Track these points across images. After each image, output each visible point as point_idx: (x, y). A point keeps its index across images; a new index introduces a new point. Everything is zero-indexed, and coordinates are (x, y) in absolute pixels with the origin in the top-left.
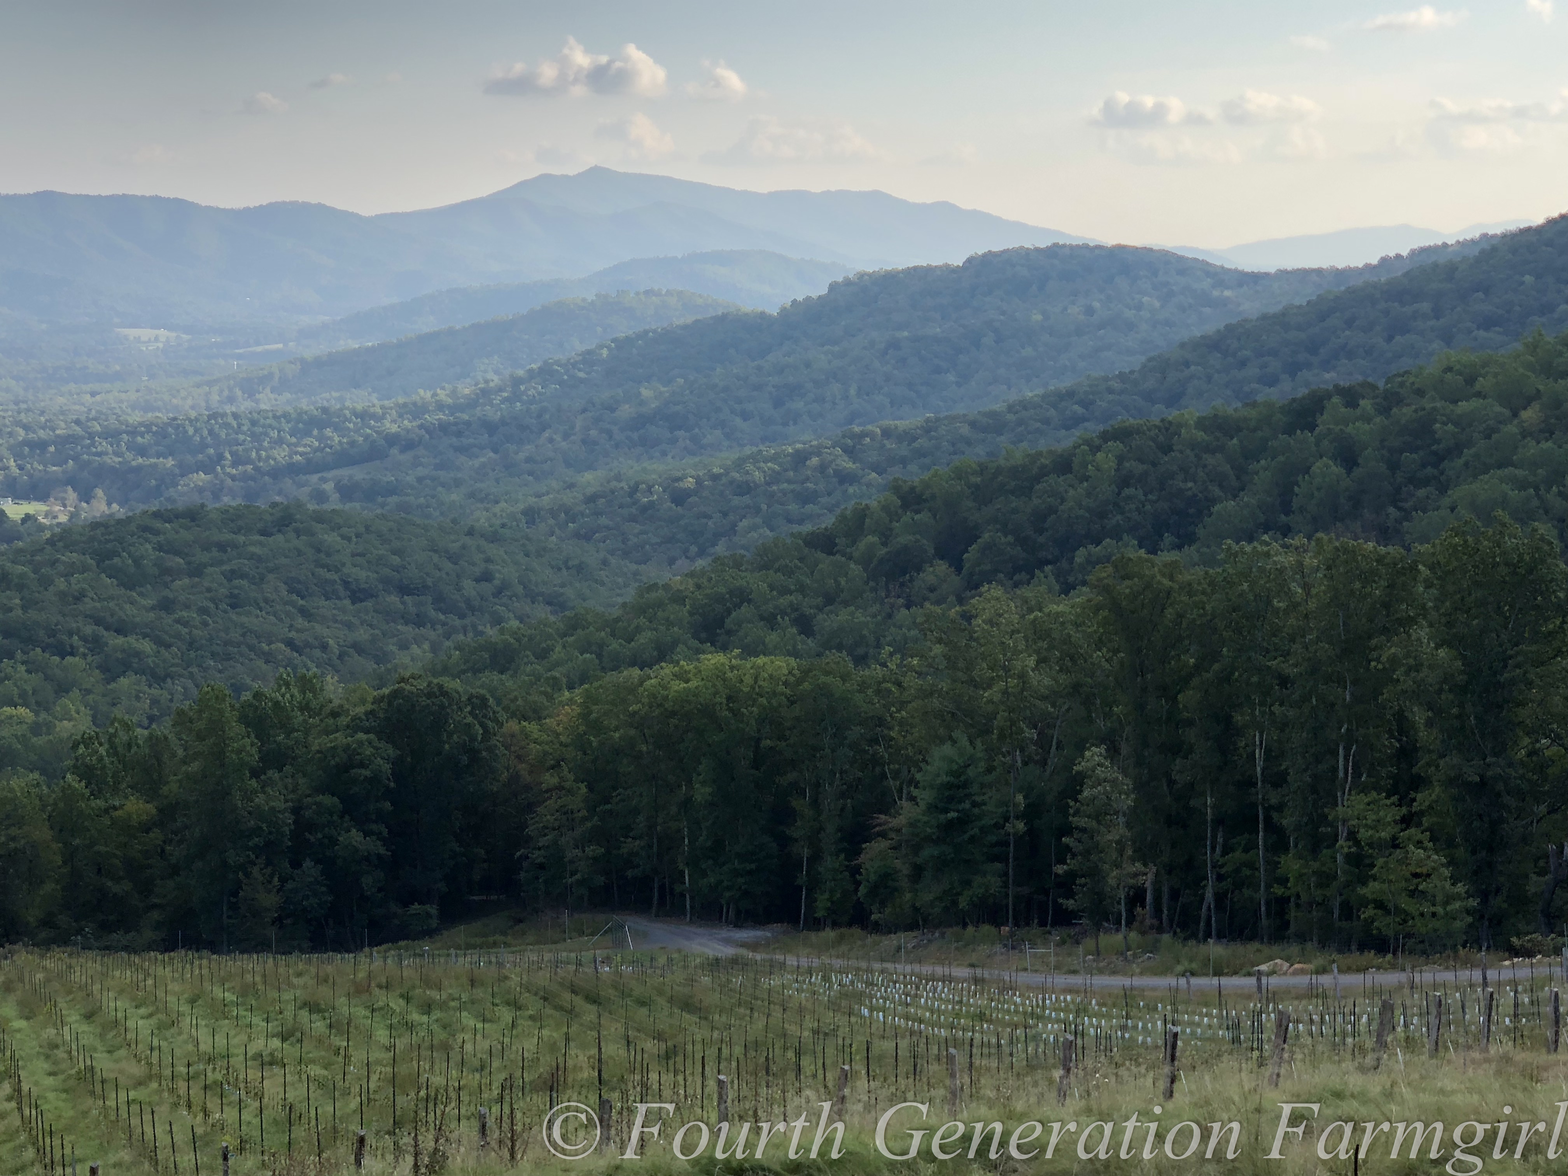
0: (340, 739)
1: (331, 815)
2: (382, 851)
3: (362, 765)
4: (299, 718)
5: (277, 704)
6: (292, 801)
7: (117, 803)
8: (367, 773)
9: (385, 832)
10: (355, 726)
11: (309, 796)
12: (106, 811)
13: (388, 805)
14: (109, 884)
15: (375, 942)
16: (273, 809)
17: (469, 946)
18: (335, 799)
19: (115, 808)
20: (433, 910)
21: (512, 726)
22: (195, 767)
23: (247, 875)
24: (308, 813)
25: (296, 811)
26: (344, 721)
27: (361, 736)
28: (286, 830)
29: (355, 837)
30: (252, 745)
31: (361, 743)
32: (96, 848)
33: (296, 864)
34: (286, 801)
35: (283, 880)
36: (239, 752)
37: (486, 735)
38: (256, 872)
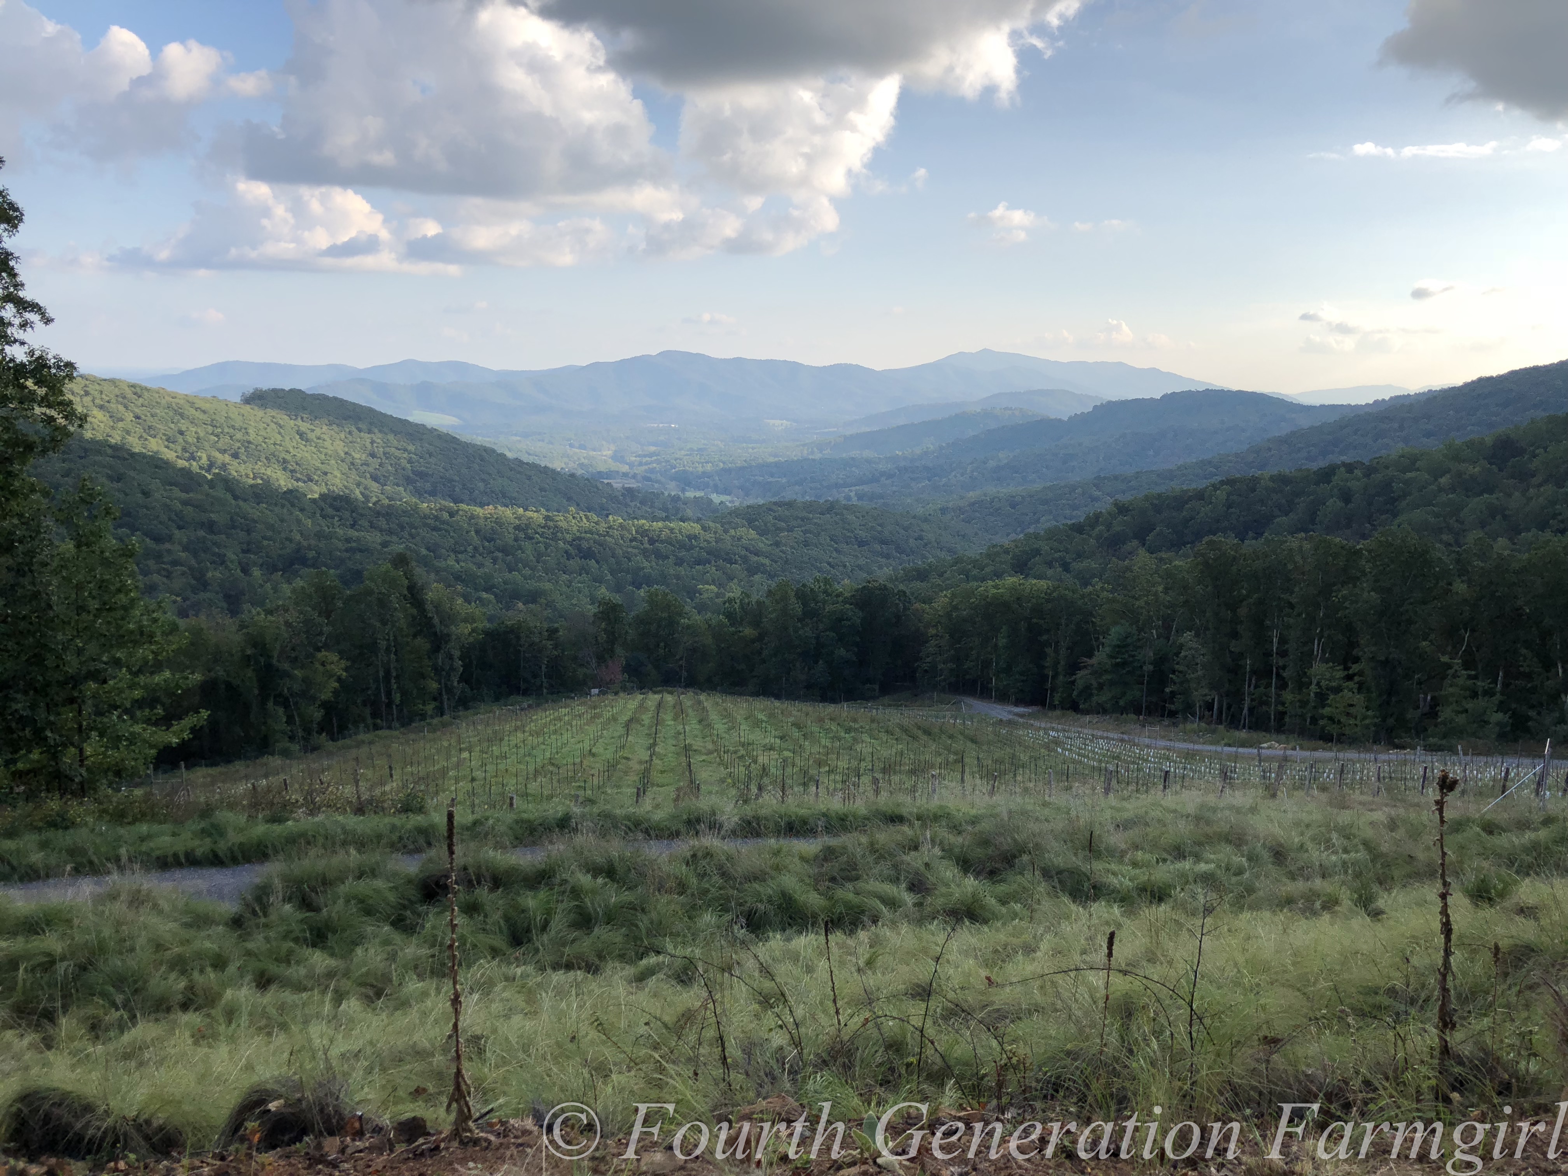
0: (839, 607)
1: (832, 641)
2: (854, 659)
3: (847, 619)
4: (822, 596)
5: (812, 590)
6: (816, 633)
7: (741, 629)
8: (849, 623)
9: (856, 650)
10: (846, 601)
11: (823, 632)
12: (737, 633)
13: (858, 639)
14: (736, 665)
15: (847, 700)
16: (807, 636)
17: (890, 705)
18: (835, 634)
19: (740, 631)
20: (877, 687)
21: (917, 605)
22: (773, 616)
23: (794, 665)
24: (822, 639)
25: (817, 638)
26: (841, 599)
27: (847, 606)
28: (812, 646)
29: (842, 652)
30: (799, 607)
31: (847, 609)
32: (731, 649)
33: (816, 662)
34: (813, 634)
35: (809, 669)
36: (793, 610)
37: (905, 609)
38: (798, 664)
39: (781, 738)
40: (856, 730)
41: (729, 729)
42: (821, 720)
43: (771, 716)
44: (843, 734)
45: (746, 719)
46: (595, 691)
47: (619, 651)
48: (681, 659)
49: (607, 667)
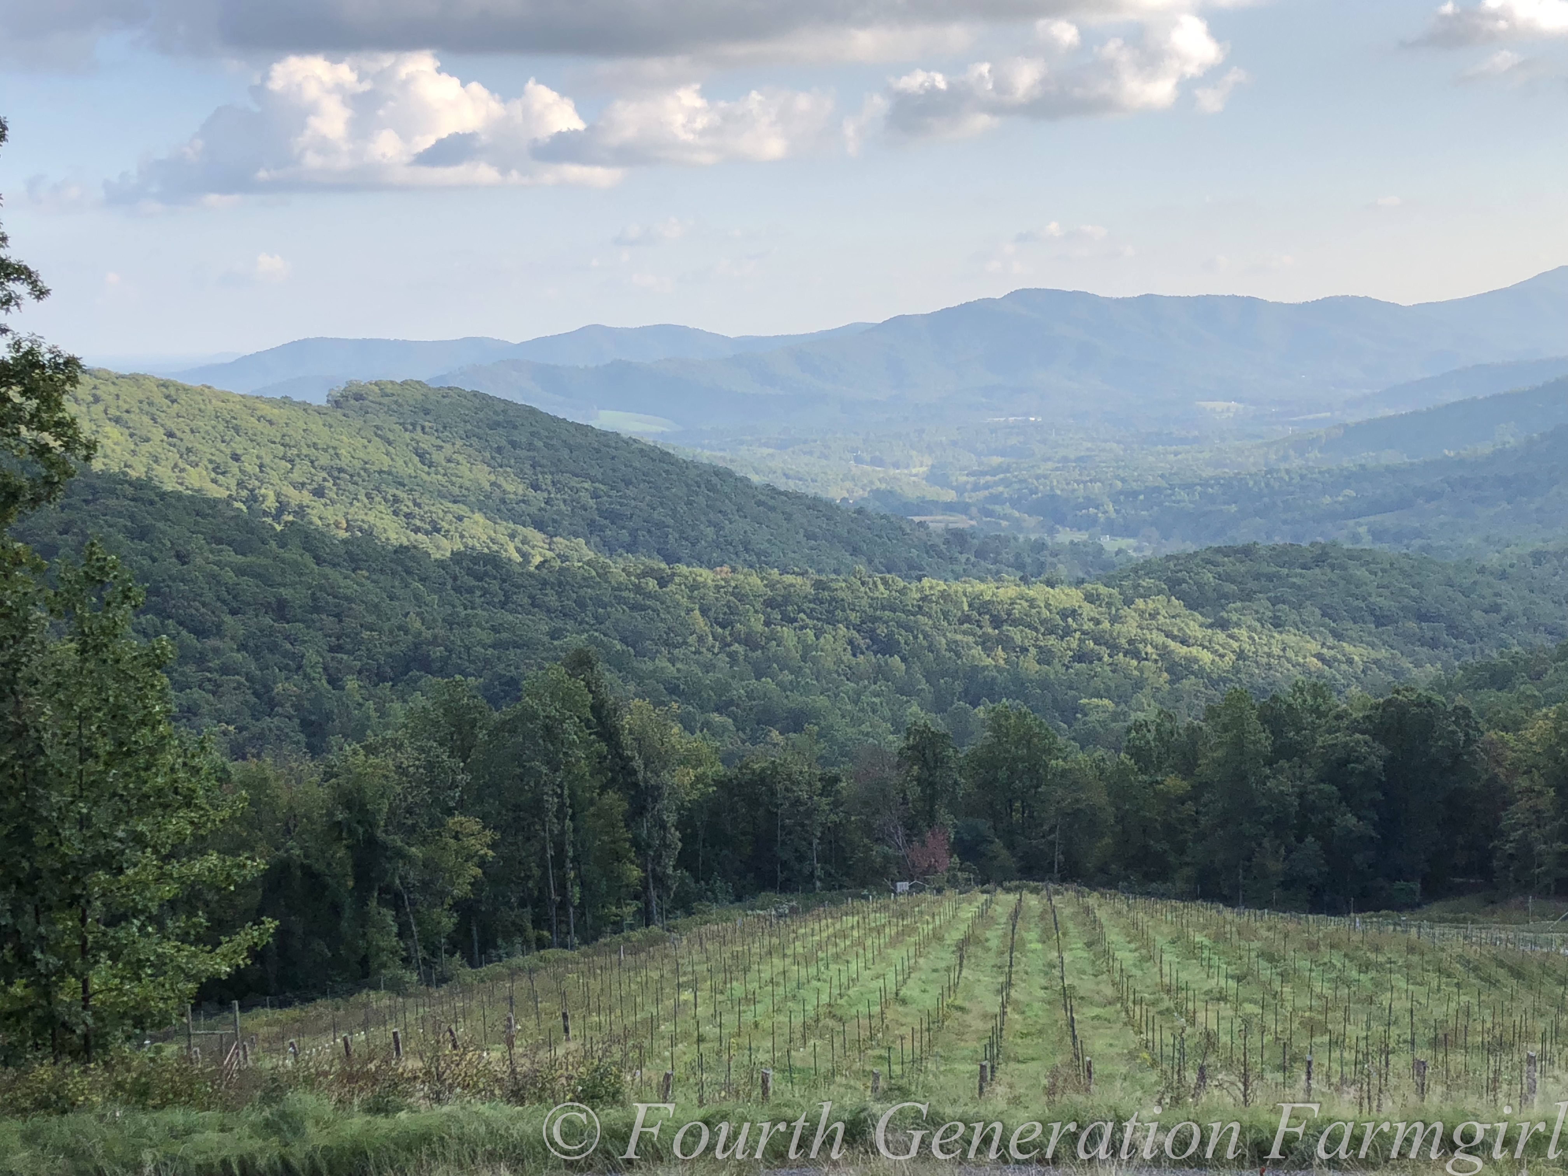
0: (1341, 737)
1: (1330, 800)
2: (1373, 833)
3: (1357, 760)
4: (1308, 718)
5: (1290, 705)
6: (1299, 786)
7: (1159, 778)
8: (1361, 767)
9: (1376, 818)
10: (1355, 728)
11: (1312, 783)
12: (1151, 784)
13: (1379, 796)
14: (1152, 842)
15: (1360, 910)
16: (1282, 792)
17: (1442, 920)
18: (1335, 788)
19: (1157, 782)
20: (1417, 886)
21: (1493, 735)
22: (1219, 754)
23: (1260, 845)
24: (1311, 797)
25: (1301, 795)
26: (1344, 723)
27: (1357, 736)
28: (1292, 810)
29: (1349, 820)
30: (1267, 738)
31: (1358, 742)
32: (1141, 813)
33: (1300, 839)
34: (1293, 787)
35: (1289, 852)
36: (1254, 743)
37: (1469, 741)
38: (1266, 843)
39: (1239, 979)
40: (1379, 967)
41: (1143, 959)
42: (1313, 946)
43: (1219, 937)
44: (1354, 974)
45: (1173, 942)
46: (903, 886)
47: (944, 815)
48: (1052, 830)
49: (923, 843)
